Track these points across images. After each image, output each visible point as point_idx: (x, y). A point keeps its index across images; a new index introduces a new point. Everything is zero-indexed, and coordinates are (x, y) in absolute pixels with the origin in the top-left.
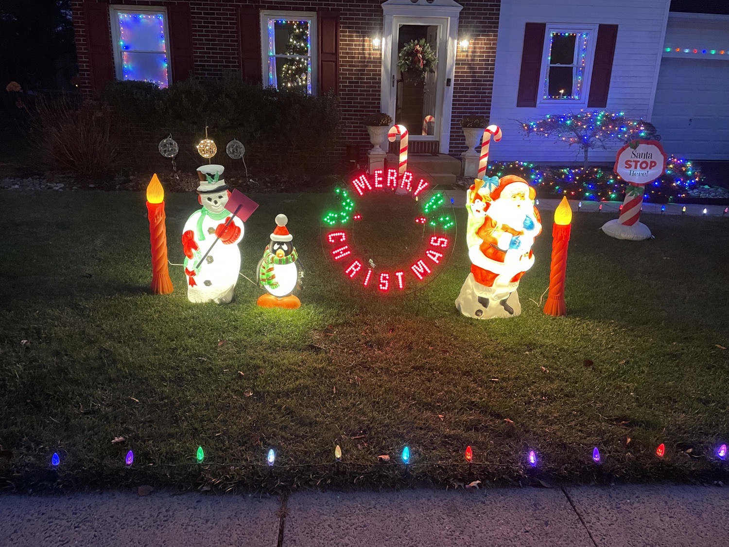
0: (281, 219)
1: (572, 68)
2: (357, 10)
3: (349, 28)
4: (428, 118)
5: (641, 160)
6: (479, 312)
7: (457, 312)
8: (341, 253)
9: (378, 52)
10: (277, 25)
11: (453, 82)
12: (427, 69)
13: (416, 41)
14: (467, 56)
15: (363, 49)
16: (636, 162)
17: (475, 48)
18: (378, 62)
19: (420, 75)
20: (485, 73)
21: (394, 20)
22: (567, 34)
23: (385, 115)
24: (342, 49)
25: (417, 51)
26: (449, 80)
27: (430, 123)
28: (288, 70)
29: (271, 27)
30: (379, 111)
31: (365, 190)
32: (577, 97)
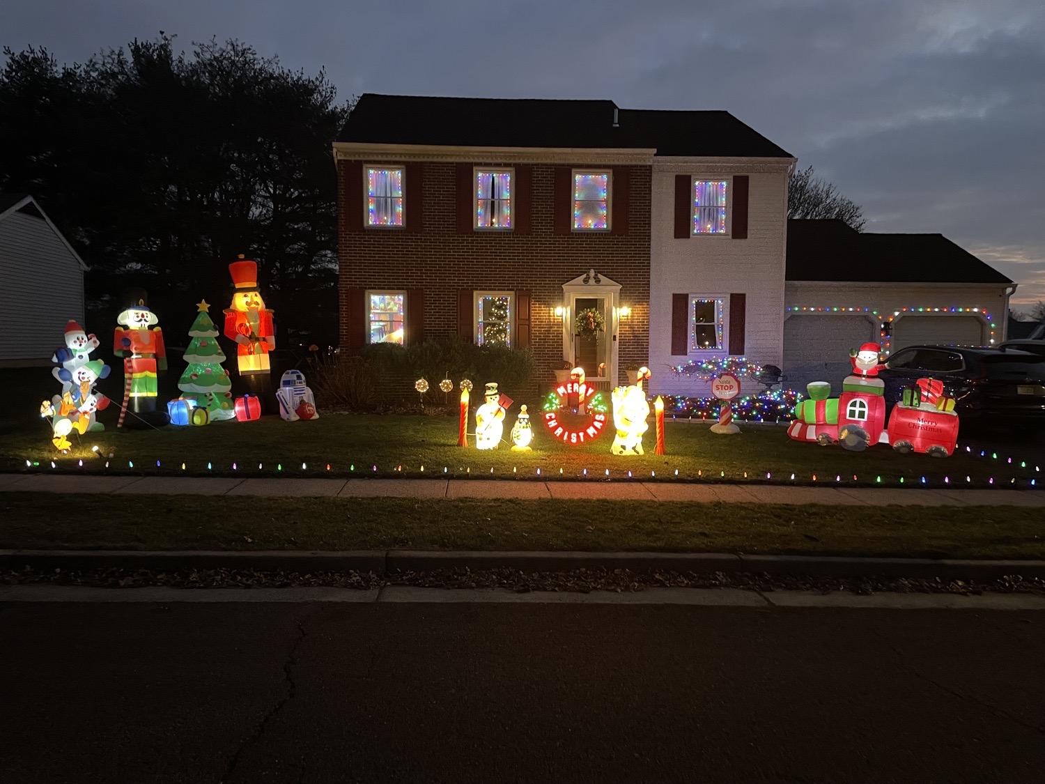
0: (524, 408)
1: (714, 326)
2: (544, 290)
3: (538, 301)
4: (602, 365)
5: (724, 385)
6: (621, 452)
7: (612, 453)
8: (552, 424)
9: (560, 318)
10: (485, 301)
11: (618, 338)
12: (598, 329)
13: (589, 310)
14: (628, 319)
15: (549, 316)
16: (722, 386)
17: (633, 313)
18: (560, 324)
19: (592, 333)
20: (642, 331)
21: (572, 295)
22: (706, 301)
23: (567, 362)
24: (533, 316)
25: (590, 317)
26: (615, 337)
27: (603, 369)
28: (491, 331)
29: (481, 302)
30: (562, 360)
31: (564, 394)
32: (720, 347)
